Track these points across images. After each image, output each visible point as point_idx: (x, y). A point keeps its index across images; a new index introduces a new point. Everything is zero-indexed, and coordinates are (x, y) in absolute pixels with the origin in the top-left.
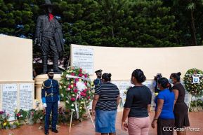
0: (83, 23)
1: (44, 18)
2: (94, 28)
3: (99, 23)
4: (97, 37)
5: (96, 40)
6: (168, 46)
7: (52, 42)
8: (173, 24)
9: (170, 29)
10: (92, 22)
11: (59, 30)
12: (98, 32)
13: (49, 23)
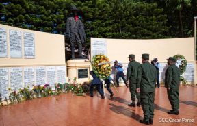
0: (99, 21)
2: (106, 26)
3: (110, 21)
4: (109, 32)
5: (108, 34)
6: (161, 38)
8: (165, 21)
10: (105, 20)
11: (82, 28)
12: (109, 28)
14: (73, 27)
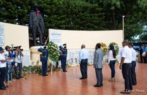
0: (55, 16)
1: (34, 13)
2: (61, 20)
3: (64, 16)
4: (62, 24)
5: (62, 26)
6: (101, 30)
7: (39, 28)
8: (104, 17)
9: (102, 20)
10: (60, 15)
12: (63, 22)
13: (36, 17)
14: (34, 20)
